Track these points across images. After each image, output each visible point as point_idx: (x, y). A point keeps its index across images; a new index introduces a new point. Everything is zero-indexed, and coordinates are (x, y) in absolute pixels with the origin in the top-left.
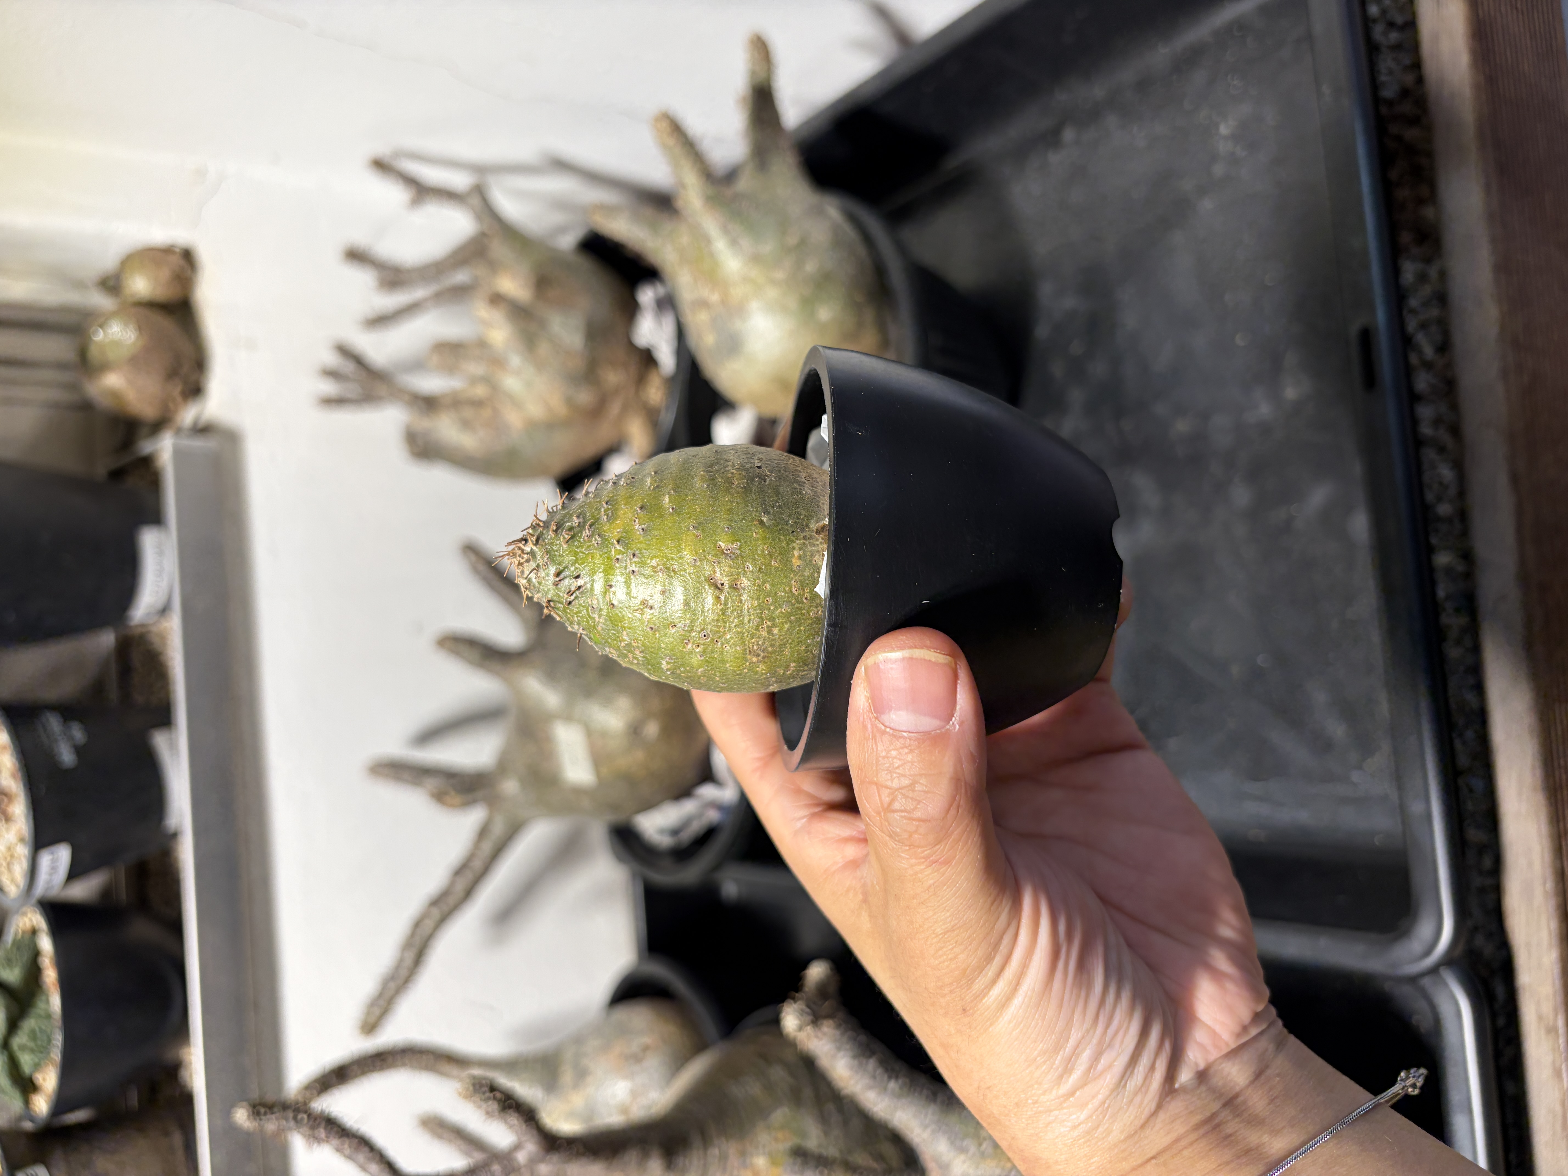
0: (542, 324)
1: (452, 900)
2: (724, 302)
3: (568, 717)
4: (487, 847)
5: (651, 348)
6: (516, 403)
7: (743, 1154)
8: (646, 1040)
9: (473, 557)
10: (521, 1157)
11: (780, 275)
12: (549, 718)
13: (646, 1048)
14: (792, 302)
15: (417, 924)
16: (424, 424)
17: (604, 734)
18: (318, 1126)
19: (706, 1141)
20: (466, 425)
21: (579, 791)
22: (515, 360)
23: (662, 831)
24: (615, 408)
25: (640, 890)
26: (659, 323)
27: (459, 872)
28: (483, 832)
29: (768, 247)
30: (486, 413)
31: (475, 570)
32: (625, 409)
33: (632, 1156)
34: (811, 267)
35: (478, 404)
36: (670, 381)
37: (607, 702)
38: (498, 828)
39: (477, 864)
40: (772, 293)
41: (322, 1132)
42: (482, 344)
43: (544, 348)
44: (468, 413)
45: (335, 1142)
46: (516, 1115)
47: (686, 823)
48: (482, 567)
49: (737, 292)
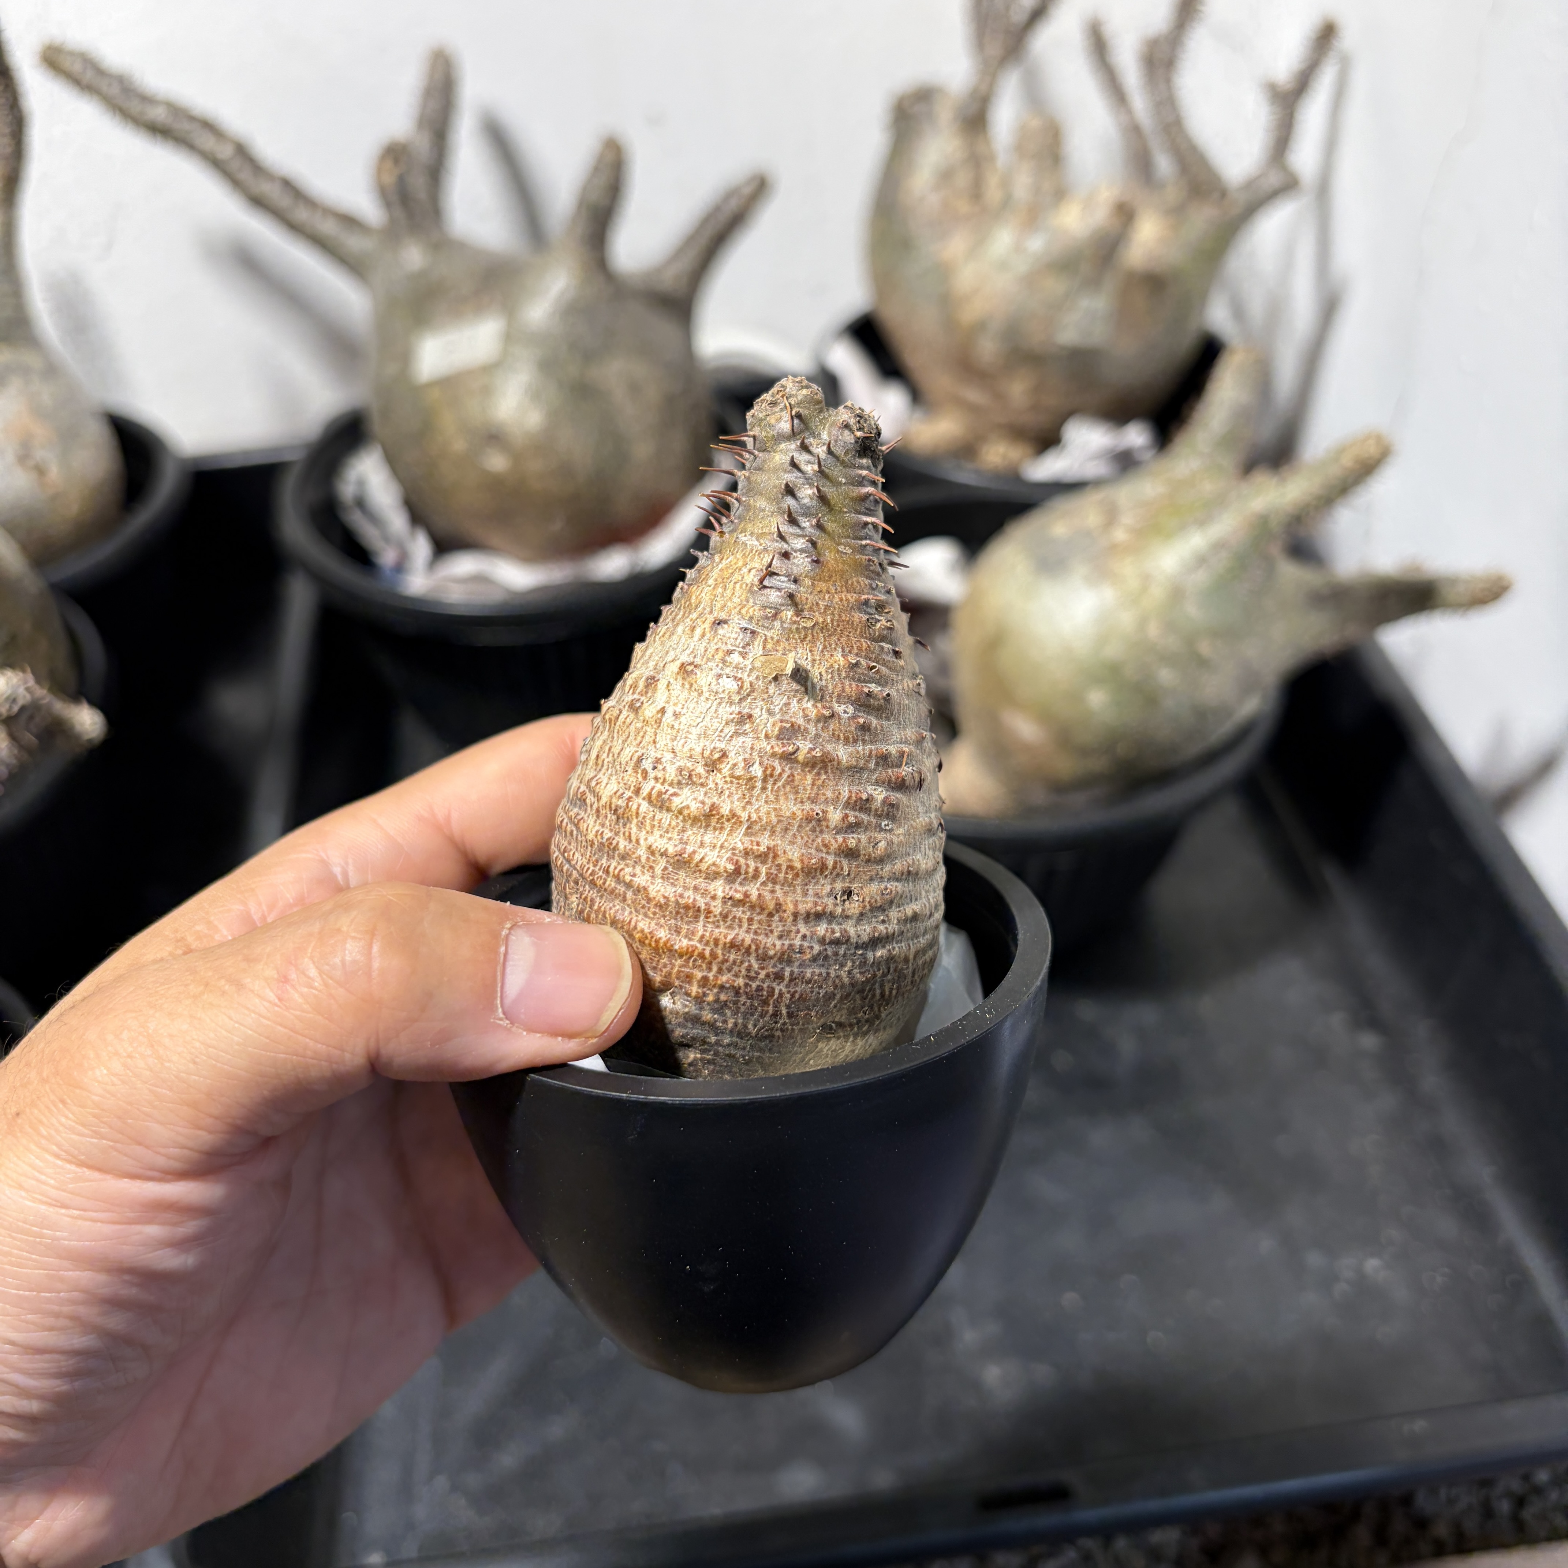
1: (247, 177)
2: (1113, 548)
3: (509, 338)
4: (328, 227)
5: (1061, 445)
6: (973, 249)
8: (54, 473)
9: (747, 191)
12: (509, 309)
15: (207, 126)
16: (945, 114)
17: (487, 391)
21: (406, 358)
23: (361, 483)
26: (1096, 456)
28: (349, 221)
29: (1193, 611)
30: (964, 206)
31: (730, 194)
32: (973, 410)
35: (976, 192)
36: (1015, 475)
37: (534, 395)
38: (354, 243)
39: (302, 214)
42: (1060, 194)
44: (964, 177)
47: (375, 520)
48: (734, 204)
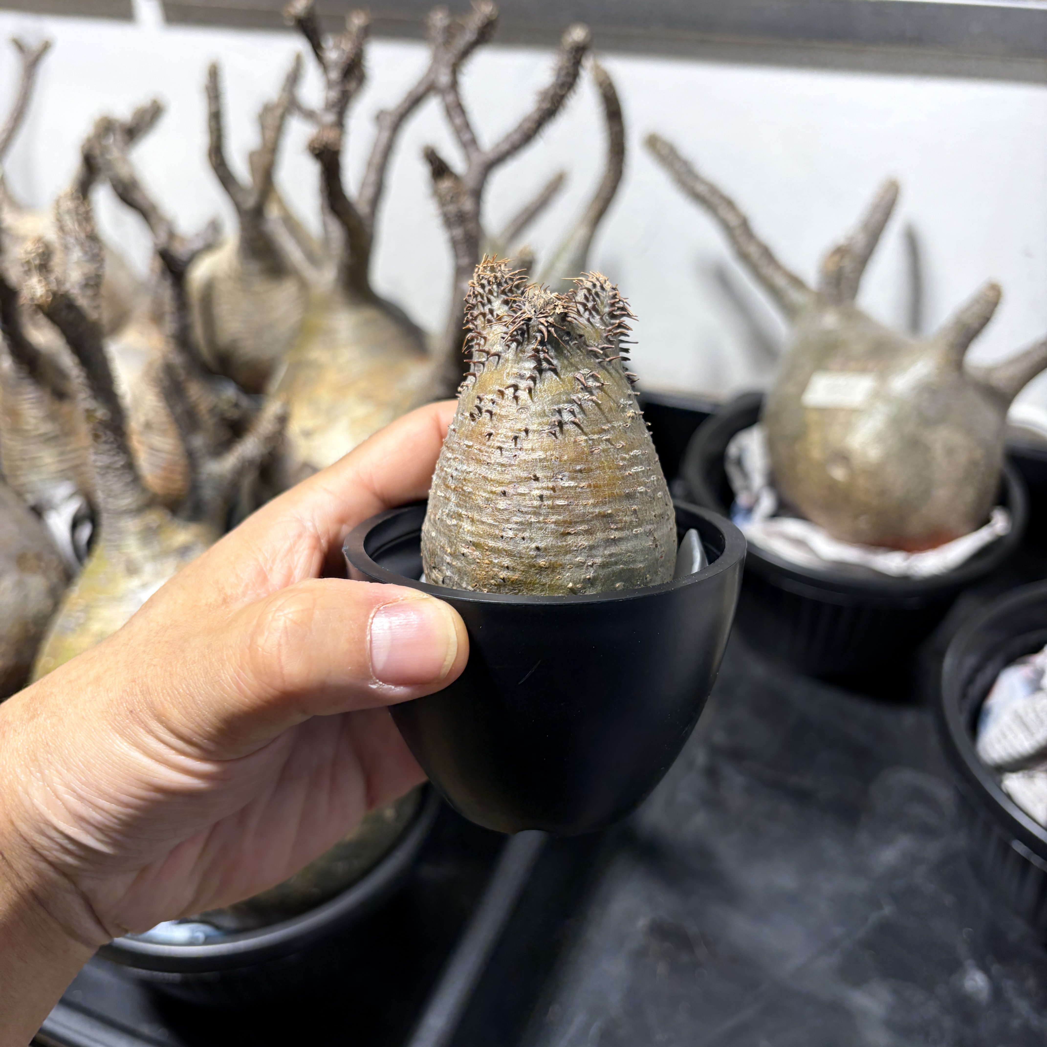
1: (742, 240)
3: (877, 395)
12: (883, 376)
18: (553, 103)
21: (803, 387)
23: (743, 450)
25: (705, 409)
27: (767, 252)
28: (796, 281)
38: (796, 296)
41: (546, 105)
45: (536, 117)
47: (745, 475)
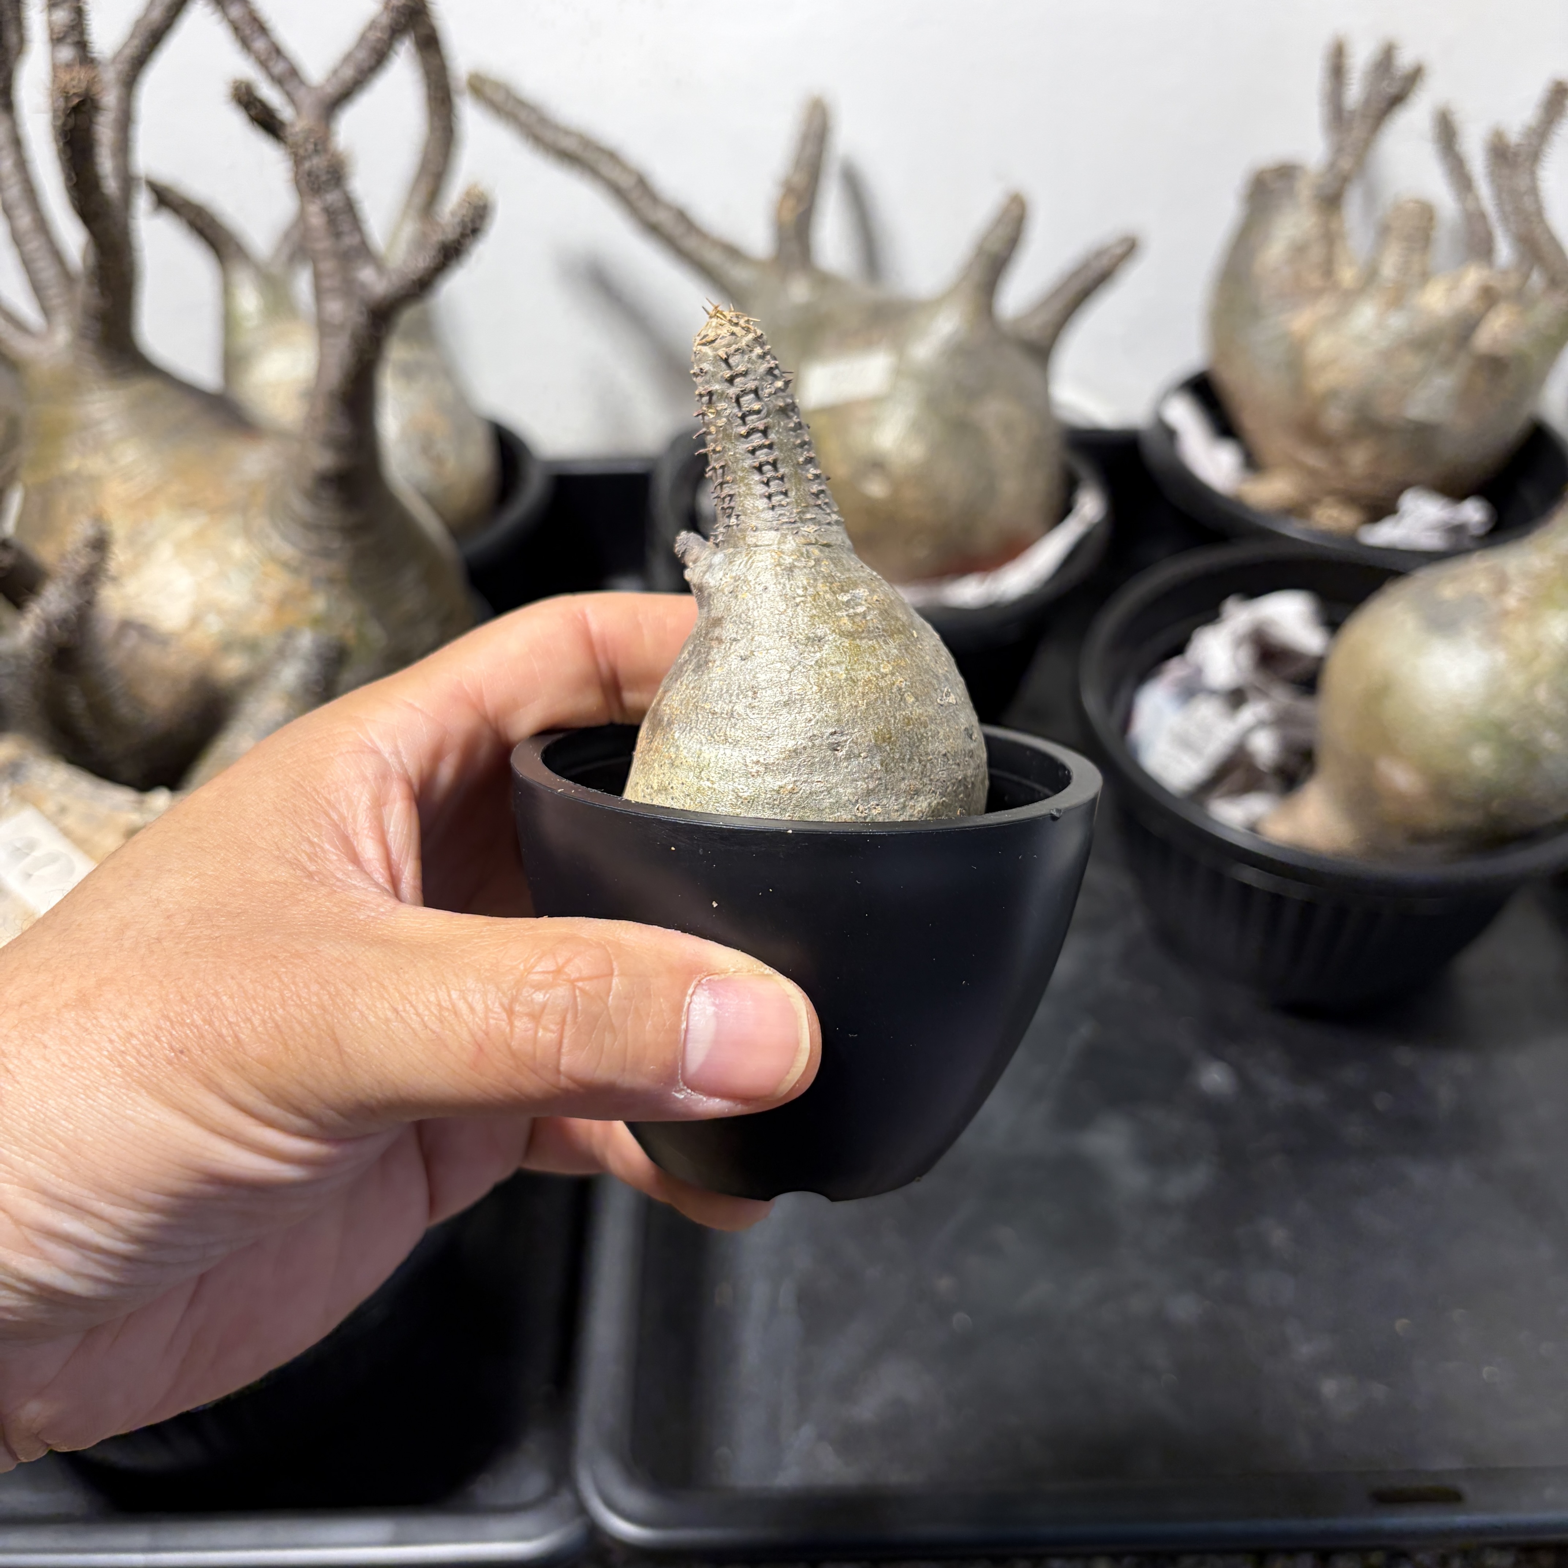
0: (1447, 363)
2: (1505, 614)
3: (899, 372)
4: (713, 257)
5: (1398, 515)
6: (1332, 321)
7: (331, 581)
8: (451, 464)
9: (1119, 251)
10: (367, 275)
11: (1542, 694)
12: (899, 346)
13: (438, 461)
14: (1501, 710)
15: (613, 156)
16: (1304, 190)
17: (873, 422)
19: (350, 532)
20: (1299, 250)
22: (1397, 322)
24: (1313, 459)
26: (1433, 528)
27: (682, 216)
28: (733, 252)
30: (1315, 280)
31: (1099, 254)
32: (1312, 473)
33: (342, 428)
34: (1549, 739)
35: (1328, 269)
36: (1352, 538)
37: (916, 427)
38: (739, 274)
39: (691, 243)
40: (1517, 681)
42: (1425, 277)
43: (1412, 362)
44: (1316, 253)
46: (432, 265)
48: (1105, 262)
49: (1519, 633)
